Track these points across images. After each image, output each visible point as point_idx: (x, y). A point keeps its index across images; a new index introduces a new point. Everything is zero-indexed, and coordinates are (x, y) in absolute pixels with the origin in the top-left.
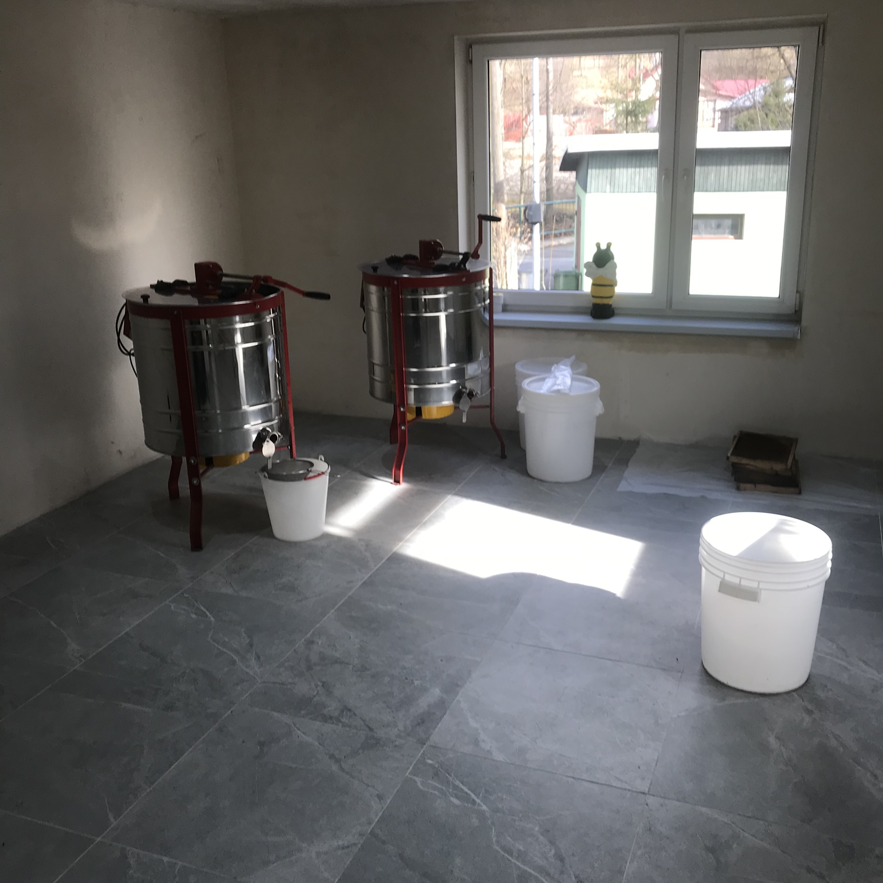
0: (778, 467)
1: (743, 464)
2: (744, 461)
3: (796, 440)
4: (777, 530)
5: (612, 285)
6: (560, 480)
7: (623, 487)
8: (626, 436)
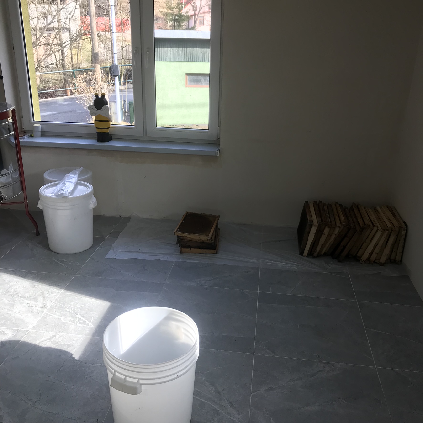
0: (203, 238)
1: (183, 237)
2: (184, 235)
3: (219, 217)
4: (168, 318)
5: (108, 120)
6: (68, 252)
7: (110, 255)
8: (123, 215)
